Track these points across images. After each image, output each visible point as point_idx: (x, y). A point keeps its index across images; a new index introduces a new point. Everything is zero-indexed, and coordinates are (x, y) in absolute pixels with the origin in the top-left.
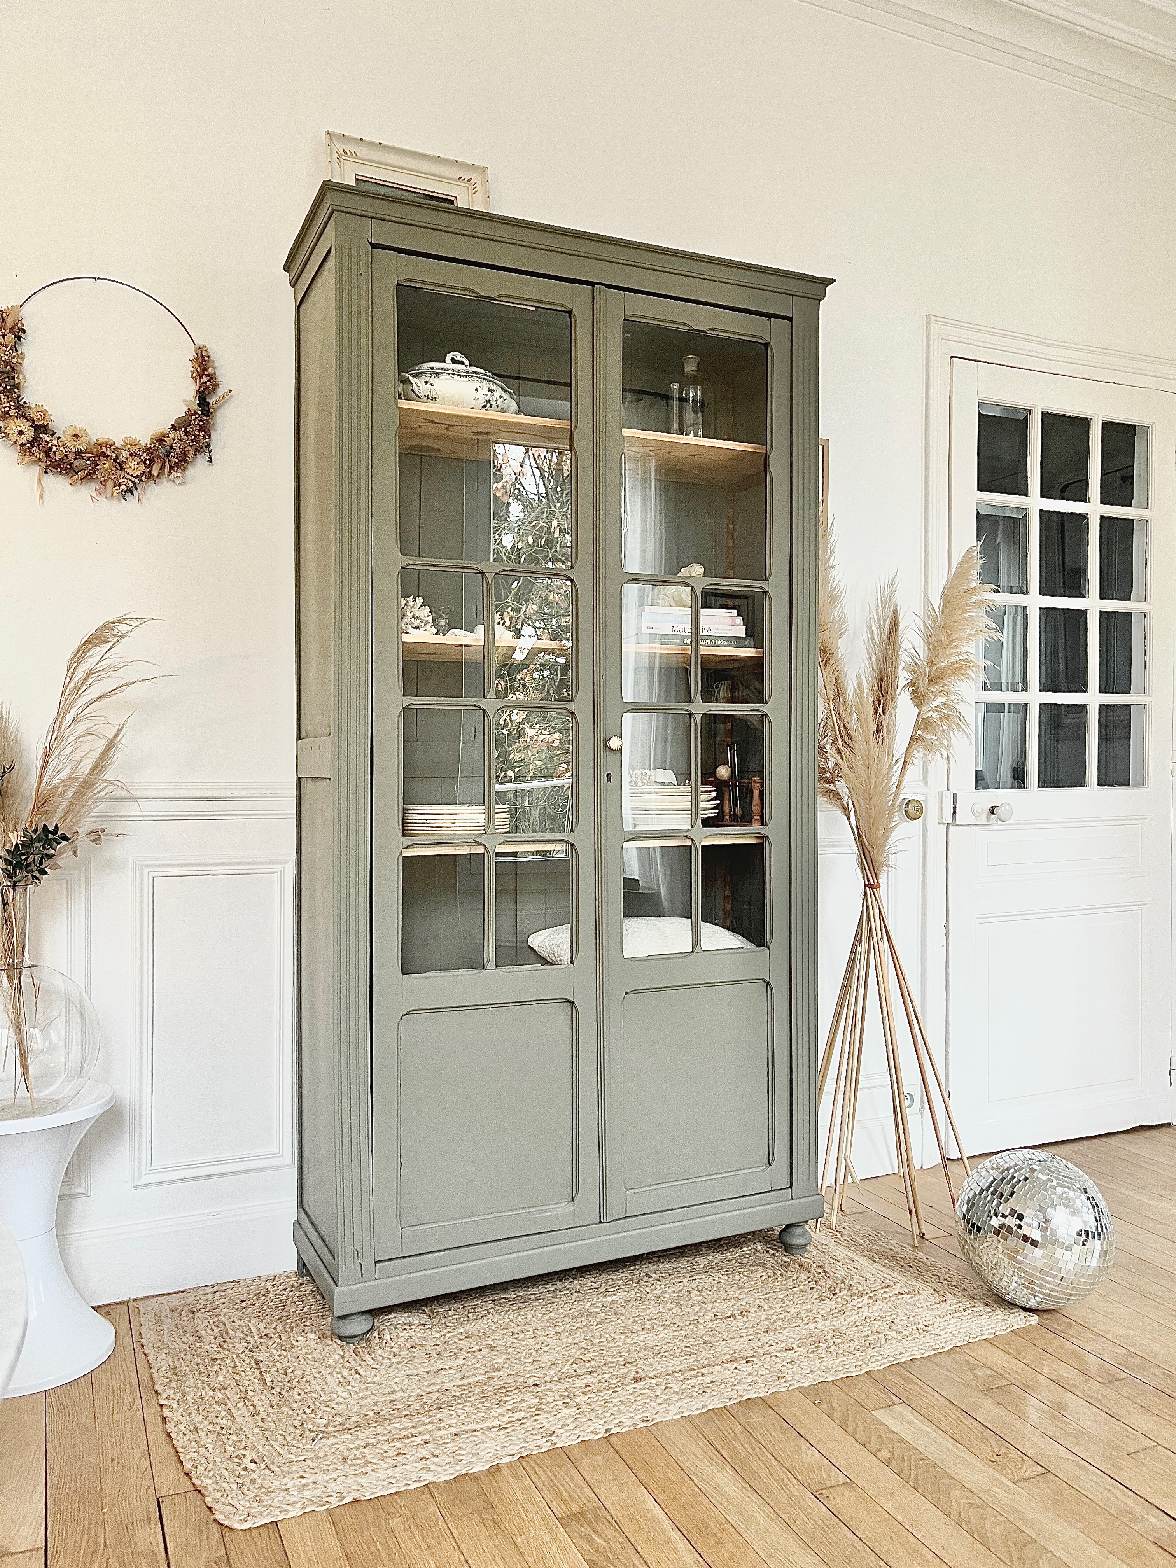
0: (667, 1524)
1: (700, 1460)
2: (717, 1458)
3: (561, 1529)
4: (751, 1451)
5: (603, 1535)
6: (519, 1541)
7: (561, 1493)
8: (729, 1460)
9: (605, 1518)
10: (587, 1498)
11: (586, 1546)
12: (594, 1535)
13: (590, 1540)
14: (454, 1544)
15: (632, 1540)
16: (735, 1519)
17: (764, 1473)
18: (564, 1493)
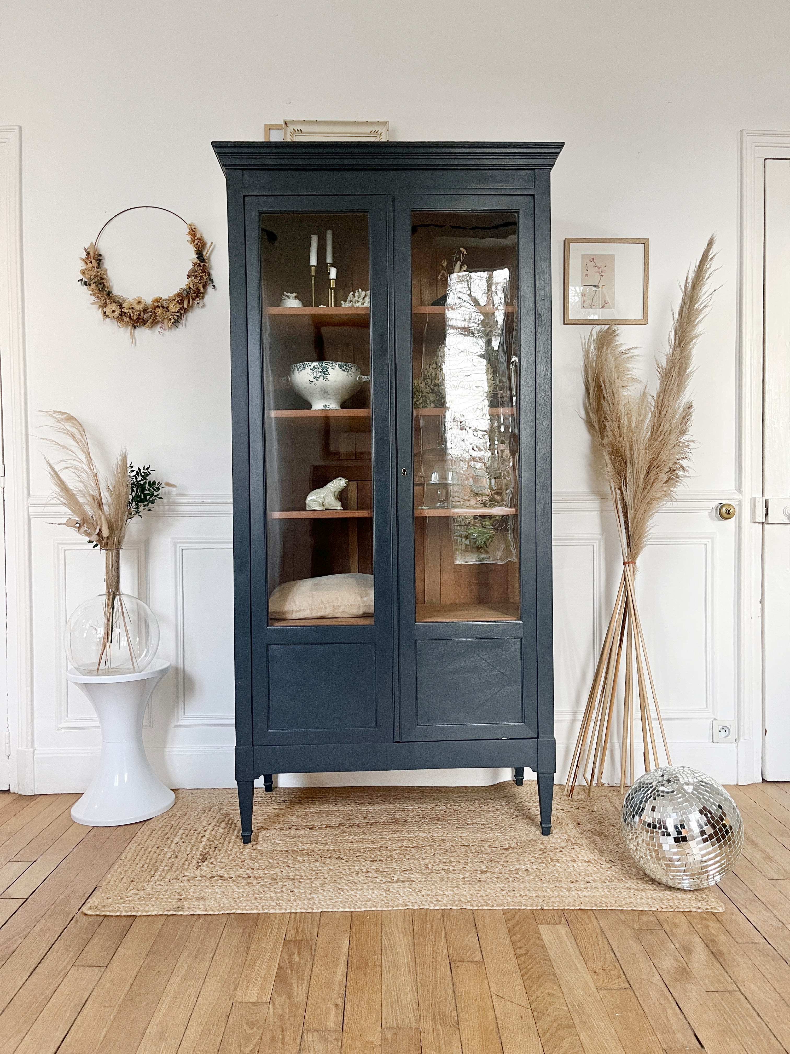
0: (344, 958)
1: (397, 928)
3: (281, 946)
4: (434, 929)
5: (301, 956)
6: (253, 947)
8: (415, 931)
9: (311, 946)
10: (311, 934)
11: (286, 958)
12: (296, 953)
13: (291, 955)
14: (218, 940)
16: (386, 965)
17: (429, 944)
18: (301, 928)
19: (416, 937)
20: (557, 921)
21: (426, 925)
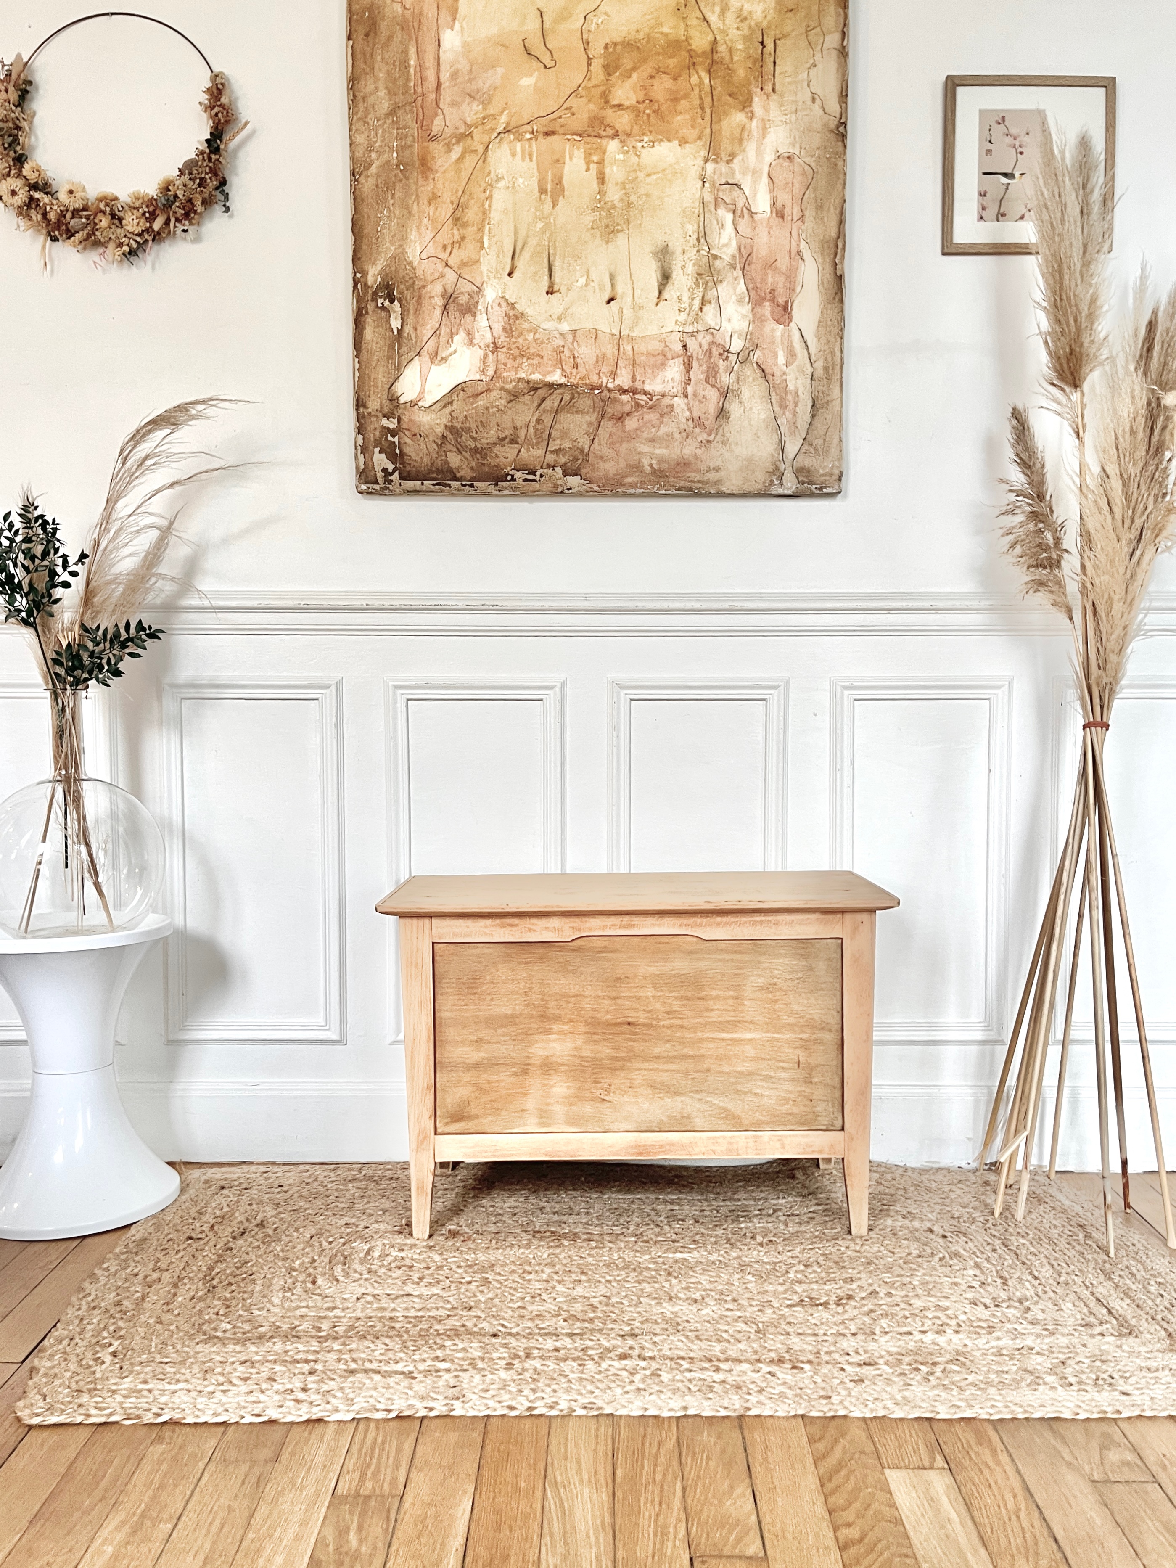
0: (457, 1542)
1: (579, 1471)
2: (604, 1474)
3: (324, 1510)
4: (659, 1477)
5: (364, 1533)
6: (263, 1509)
7: (369, 1466)
8: (618, 1480)
9: (389, 1511)
10: (394, 1480)
11: (330, 1538)
12: (354, 1526)
13: (342, 1533)
14: (188, 1493)
15: (393, 1548)
16: (549, 1563)
17: (647, 1512)
18: (373, 1466)
19: (619, 1494)
20: (927, 1464)
21: (643, 1465)
